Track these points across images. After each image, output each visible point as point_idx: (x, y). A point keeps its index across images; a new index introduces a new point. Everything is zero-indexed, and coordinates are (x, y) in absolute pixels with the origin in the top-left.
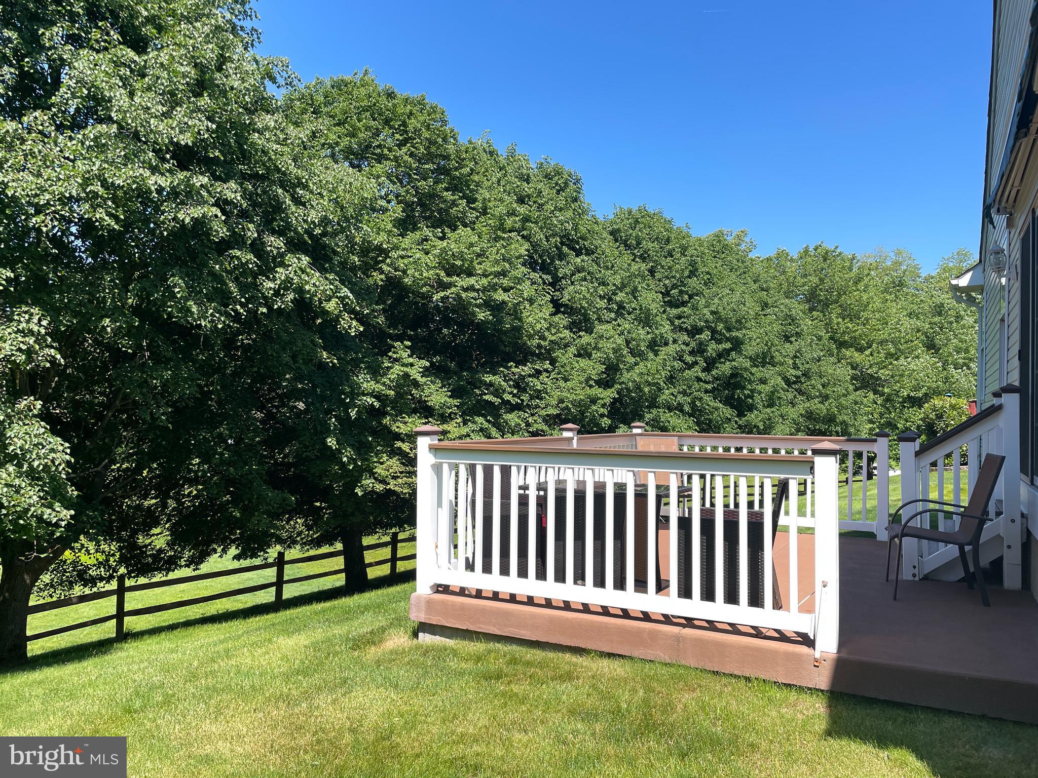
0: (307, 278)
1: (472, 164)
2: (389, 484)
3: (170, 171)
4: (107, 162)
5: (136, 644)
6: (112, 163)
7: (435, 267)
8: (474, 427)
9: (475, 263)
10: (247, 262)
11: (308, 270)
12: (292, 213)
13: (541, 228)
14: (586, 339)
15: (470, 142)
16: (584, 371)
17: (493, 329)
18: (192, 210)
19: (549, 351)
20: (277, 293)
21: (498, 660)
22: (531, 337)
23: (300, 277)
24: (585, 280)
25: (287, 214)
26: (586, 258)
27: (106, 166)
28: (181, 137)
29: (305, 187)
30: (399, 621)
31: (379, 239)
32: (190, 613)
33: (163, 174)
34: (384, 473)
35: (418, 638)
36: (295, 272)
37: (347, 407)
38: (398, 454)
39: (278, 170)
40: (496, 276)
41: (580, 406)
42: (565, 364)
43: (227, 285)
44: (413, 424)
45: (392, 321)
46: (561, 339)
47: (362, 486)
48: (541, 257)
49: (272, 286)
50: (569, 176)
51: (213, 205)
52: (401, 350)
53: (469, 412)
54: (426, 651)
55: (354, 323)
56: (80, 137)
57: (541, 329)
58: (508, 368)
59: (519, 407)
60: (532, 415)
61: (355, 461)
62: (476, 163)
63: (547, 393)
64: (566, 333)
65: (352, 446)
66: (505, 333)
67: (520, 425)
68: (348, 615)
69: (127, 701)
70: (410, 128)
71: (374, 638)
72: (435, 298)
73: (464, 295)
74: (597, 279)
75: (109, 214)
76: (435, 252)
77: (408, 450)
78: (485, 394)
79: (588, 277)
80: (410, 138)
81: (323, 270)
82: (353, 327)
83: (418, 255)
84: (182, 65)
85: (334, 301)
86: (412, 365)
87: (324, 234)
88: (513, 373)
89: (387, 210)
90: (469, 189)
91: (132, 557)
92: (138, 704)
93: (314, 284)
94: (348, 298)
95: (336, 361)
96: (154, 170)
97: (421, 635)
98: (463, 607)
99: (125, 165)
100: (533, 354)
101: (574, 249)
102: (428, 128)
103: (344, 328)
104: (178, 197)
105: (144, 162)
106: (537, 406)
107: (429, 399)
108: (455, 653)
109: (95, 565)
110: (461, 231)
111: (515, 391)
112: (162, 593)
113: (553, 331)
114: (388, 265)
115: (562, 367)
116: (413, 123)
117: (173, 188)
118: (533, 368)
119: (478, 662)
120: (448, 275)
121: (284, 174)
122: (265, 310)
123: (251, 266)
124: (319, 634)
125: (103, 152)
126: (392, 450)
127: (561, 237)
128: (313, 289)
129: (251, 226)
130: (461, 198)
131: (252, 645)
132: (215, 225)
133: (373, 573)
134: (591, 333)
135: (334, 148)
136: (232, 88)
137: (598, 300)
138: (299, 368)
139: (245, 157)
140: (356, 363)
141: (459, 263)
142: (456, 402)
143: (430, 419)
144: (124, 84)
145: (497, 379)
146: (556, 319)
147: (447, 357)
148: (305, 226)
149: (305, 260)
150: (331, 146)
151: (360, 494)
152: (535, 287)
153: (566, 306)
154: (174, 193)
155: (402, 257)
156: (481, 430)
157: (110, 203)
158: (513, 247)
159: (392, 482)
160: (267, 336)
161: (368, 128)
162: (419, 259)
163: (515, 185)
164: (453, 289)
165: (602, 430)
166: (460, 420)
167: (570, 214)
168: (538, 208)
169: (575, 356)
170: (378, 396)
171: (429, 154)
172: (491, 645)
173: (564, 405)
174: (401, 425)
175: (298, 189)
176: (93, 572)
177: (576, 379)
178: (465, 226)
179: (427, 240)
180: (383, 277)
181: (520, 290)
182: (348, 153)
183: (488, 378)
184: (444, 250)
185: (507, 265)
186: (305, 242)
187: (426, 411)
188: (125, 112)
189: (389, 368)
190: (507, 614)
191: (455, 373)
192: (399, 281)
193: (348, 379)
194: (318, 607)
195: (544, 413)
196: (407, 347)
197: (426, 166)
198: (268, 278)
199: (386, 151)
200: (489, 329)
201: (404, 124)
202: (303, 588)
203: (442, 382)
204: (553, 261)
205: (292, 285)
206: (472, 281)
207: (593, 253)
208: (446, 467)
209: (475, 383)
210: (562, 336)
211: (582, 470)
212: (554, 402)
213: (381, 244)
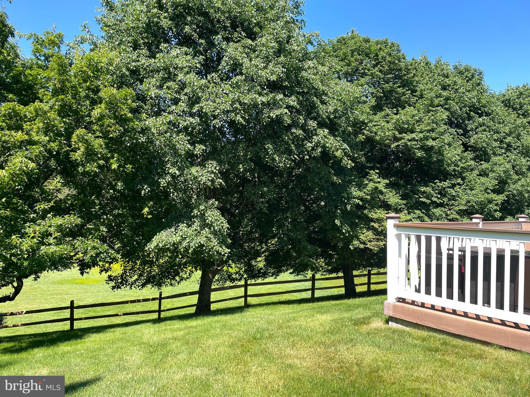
0: (327, 141)
1: (414, 72)
2: (367, 244)
3: (266, 94)
4: (240, 93)
5: (254, 310)
6: (242, 93)
7: (392, 130)
8: (415, 216)
9: (416, 126)
10: (299, 135)
11: (328, 136)
12: (320, 109)
13: (457, 103)
14: (485, 165)
15: (413, 59)
16: (483, 184)
17: (426, 161)
18: (276, 111)
19: (460, 173)
20: (313, 149)
21: (436, 342)
22: (449, 165)
23: (324, 140)
24: (485, 131)
25: (318, 109)
26: (486, 118)
27: (240, 95)
28: (271, 77)
29: (326, 95)
30: (377, 314)
31: (362, 118)
32: (273, 299)
33: (264, 96)
34: (364, 239)
35: (388, 324)
36: (322, 137)
37: (345, 204)
38: (372, 229)
39: (313, 88)
40: (428, 132)
41: (481, 204)
42: (471, 180)
43: (290, 146)
44: (379, 213)
45: (369, 159)
46: (469, 166)
47: (353, 245)
48: (456, 119)
49: (311, 145)
50: (475, 71)
51: (285, 108)
52: (374, 174)
53: (411, 208)
54: (394, 331)
55: (350, 162)
56: (230, 83)
57: (456, 160)
58: (435, 184)
59: (441, 205)
60: (450, 210)
61: (349, 232)
62: (417, 71)
63: (459, 197)
64: (472, 162)
65: (348, 224)
66: (433, 163)
67: (442, 215)
68: (349, 308)
69: (254, 334)
70: (380, 57)
71: (365, 321)
72: (393, 146)
73: (409, 143)
74: (493, 130)
75: (242, 117)
76: (393, 121)
77: (377, 227)
78: (421, 198)
79: (487, 129)
80: (380, 62)
81: (335, 136)
82: (349, 164)
83: (383, 124)
84: (271, 43)
85: (340, 151)
86: (379, 182)
87: (335, 117)
88: (438, 186)
89: (366, 102)
90: (412, 85)
91: (249, 271)
92: (258, 336)
93: (331, 143)
94: (346, 149)
95: (340, 181)
96: (260, 94)
97: (390, 322)
98: (414, 311)
99: (248, 93)
100: (451, 175)
101: (477, 113)
102: (390, 55)
103: (345, 165)
104: (269, 106)
105: (255, 91)
106: (453, 205)
107: (389, 200)
108: (410, 335)
109: (234, 273)
110: (408, 109)
111: (439, 196)
112: (261, 288)
113: (463, 161)
114: (367, 131)
115: (469, 182)
116: (382, 54)
117: (268, 102)
118: (451, 183)
119: (424, 341)
120: (400, 133)
121: (316, 89)
122: (308, 157)
123: (301, 136)
124: (336, 316)
125: (239, 88)
126: (369, 227)
127: (469, 107)
128: (330, 146)
129: (301, 117)
130: (407, 90)
131: (305, 317)
132: (286, 118)
133: (359, 289)
134: (489, 162)
135: (339, 73)
136: (294, 50)
137: (493, 142)
138: (323, 185)
139: (299, 83)
140: (350, 182)
141: (406, 126)
142: (404, 202)
143: (389, 211)
144: (247, 56)
145: (428, 189)
146: (466, 154)
147: (398, 178)
148: (327, 114)
149: (326, 131)
150: (338, 73)
151: (352, 249)
152: (452, 136)
153: (472, 146)
154: (268, 104)
155: (375, 126)
156: (419, 217)
157: (242, 112)
158: (438, 115)
159: (369, 244)
160: (307, 170)
161: (356, 60)
162: (384, 126)
163: (440, 80)
164: (403, 141)
165: (496, 219)
166: (406, 212)
167: (475, 93)
168: (455, 91)
169: (478, 175)
170: (362, 199)
171: (391, 69)
172: (431, 334)
173: (470, 204)
174: (373, 214)
175: (323, 96)
176: (234, 276)
177: (478, 189)
178: (410, 106)
179: (388, 115)
180: (364, 137)
181: (442, 138)
182: (346, 74)
183: (423, 189)
184: (398, 120)
185: (435, 125)
186: (326, 123)
187: (387, 207)
188: (248, 69)
189: (367, 184)
190: (440, 318)
191: (403, 186)
192: (373, 139)
193: (346, 190)
194: (334, 302)
195: (457, 208)
196: (376, 173)
197: (389, 76)
198: (309, 141)
199: (366, 71)
200: (423, 161)
201: (377, 55)
202: (322, 293)
203: (396, 191)
204: (464, 121)
205: (320, 144)
206: (414, 135)
207: (490, 115)
208: (403, 236)
209: (416, 192)
210: (470, 164)
211: (488, 241)
212: (464, 202)
213: (364, 120)
